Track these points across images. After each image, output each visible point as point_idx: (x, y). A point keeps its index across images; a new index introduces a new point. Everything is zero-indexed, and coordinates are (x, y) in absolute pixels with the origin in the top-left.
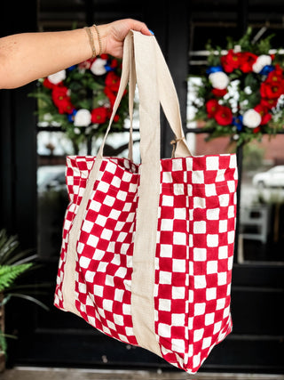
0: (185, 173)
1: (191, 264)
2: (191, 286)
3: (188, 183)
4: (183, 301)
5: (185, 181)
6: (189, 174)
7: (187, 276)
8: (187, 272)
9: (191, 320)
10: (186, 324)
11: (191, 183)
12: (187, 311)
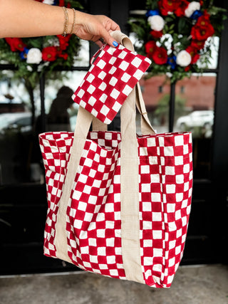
0: (158, 148)
1: (166, 215)
2: (166, 230)
3: (161, 156)
4: (161, 240)
5: (159, 154)
6: (162, 149)
7: (163, 223)
8: (163, 220)
9: (167, 253)
10: (164, 255)
11: (163, 156)
12: (164, 247)
